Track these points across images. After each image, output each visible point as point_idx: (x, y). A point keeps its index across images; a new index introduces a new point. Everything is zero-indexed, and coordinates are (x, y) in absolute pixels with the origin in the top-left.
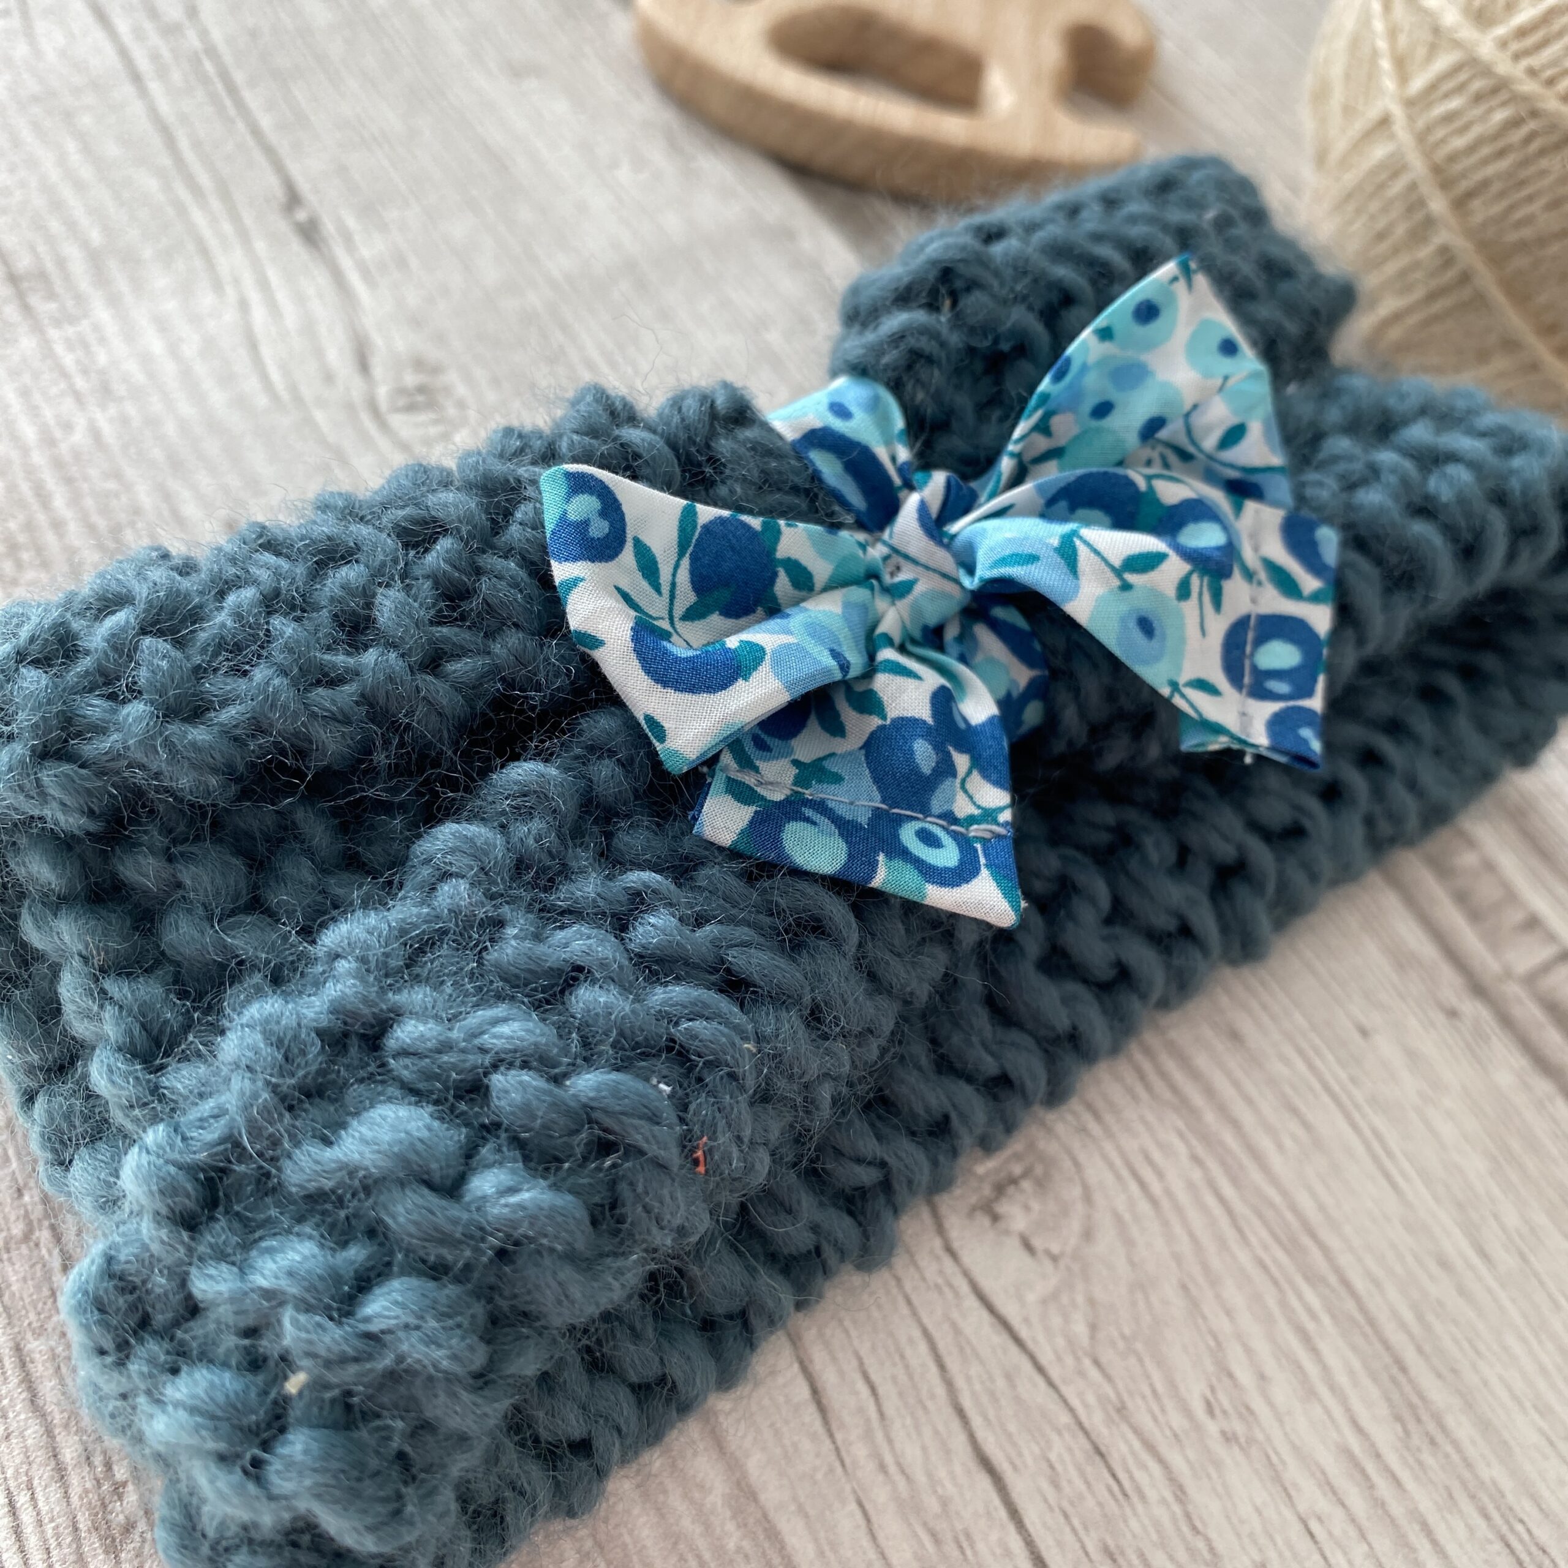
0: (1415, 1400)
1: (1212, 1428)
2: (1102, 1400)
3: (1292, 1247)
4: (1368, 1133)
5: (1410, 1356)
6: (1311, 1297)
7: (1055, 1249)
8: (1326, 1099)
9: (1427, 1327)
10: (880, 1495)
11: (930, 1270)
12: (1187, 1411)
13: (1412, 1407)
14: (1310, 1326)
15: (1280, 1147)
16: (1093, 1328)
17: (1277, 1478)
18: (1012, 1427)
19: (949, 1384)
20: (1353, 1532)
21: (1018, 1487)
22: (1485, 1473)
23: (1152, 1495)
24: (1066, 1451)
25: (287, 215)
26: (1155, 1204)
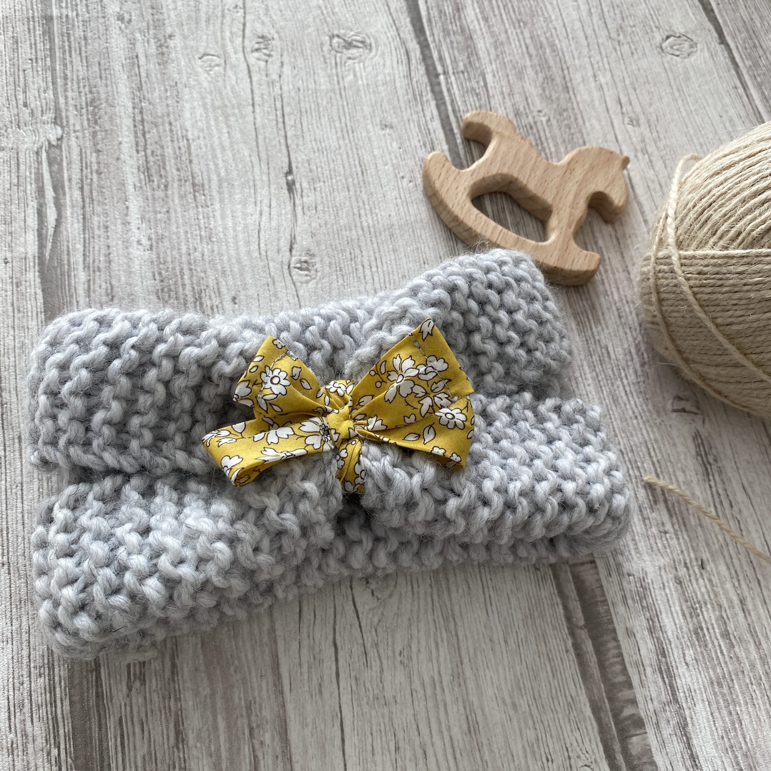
0: (461, 673)
1: (399, 658)
2: (373, 641)
3: (446, 620)
4: (487, 596)
5: (466, 661)
6: (444, 635)
7: (379, 597)
8: (479, 581)
9: (476, 655)
10: (305, 643)
11: (344, 590)
12: (394, 652)
13: (459, 674)
14: (440, 643)
15: (458, 591)
16: (379, 621)
17: (410, 678)
18: (346, 638)
19: (335, 622)
20: (424, 698)
21: (341, 654)
22: (471, 698)
23: (374, 669)
24: (357, 650)
25: (286, 177)
26: (413, 594)
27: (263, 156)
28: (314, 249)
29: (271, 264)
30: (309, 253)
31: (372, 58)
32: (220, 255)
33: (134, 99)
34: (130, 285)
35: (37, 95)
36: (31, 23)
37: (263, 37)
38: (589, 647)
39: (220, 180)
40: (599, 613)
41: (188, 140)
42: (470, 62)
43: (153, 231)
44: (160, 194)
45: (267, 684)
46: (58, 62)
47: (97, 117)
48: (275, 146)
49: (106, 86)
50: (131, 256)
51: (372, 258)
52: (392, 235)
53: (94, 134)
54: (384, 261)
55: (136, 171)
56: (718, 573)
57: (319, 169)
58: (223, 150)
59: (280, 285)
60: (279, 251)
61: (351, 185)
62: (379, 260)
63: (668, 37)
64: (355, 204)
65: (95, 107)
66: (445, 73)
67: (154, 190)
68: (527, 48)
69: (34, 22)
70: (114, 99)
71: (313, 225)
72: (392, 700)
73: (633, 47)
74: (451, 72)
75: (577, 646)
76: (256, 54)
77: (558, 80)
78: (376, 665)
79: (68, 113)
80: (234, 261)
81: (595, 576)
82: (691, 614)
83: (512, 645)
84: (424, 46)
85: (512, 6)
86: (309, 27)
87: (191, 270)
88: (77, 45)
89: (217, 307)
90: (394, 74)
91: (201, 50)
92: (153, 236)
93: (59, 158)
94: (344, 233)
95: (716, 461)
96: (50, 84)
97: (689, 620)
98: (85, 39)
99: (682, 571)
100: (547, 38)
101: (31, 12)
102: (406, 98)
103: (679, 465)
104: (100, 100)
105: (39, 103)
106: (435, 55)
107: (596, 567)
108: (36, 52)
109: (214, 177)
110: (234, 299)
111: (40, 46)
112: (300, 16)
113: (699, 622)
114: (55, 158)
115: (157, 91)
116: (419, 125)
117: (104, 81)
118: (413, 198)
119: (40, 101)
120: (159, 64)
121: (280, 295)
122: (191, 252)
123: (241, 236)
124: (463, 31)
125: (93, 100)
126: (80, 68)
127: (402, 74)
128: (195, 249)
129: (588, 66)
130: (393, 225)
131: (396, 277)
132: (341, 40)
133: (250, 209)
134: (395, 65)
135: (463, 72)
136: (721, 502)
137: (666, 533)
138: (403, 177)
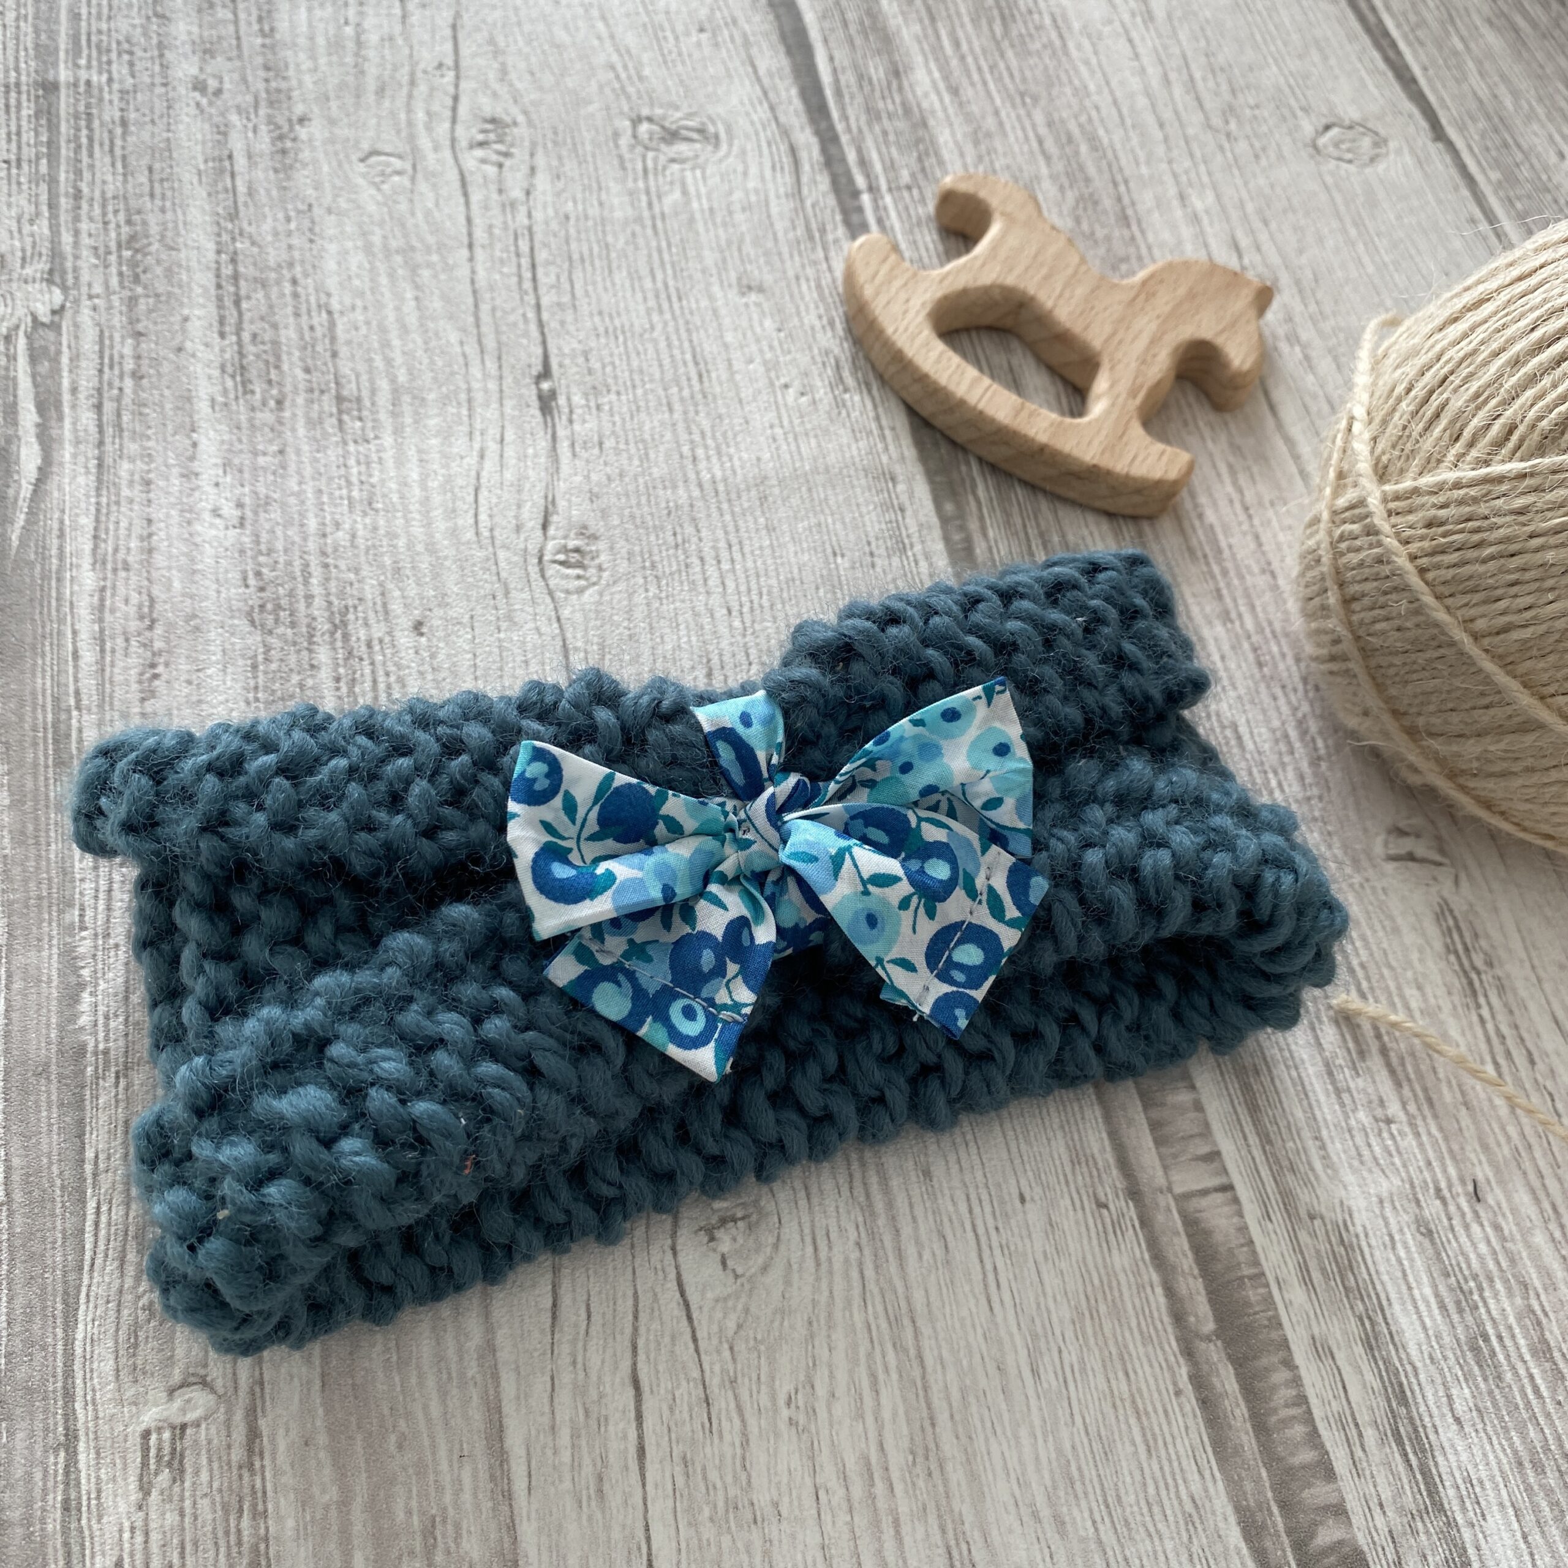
0: (932, 1446)
1: (785, 1413)
2: (723, 1371)
3: (894, 1322)
4: (989, 1267)
5: (943, 1418)
6: (891, 1358)
7: (739, 1271)
8: (970, 1235)
9: (965, 1404)
10: (566, 1378)
11: (656, 1258)
12: (773, 1398)
13: (927, 1449)
14: (881, 1376)
15: (920, 1256)
16: (740, 1326)
17: (812, 1458)
18: (661, 1368)
19: (636, 1329)
20: (845, 1506)
21: (650, 1404)
22: (956, 1505)
23: (727, 1437)
24: (687, 1392)
25: (537, 383)
26: (818, 1264)
27: (490, 343)
28: (596, 525)
29: (502, 555)
30: (583, 531)
31: (721, 161)
32: (392, 536)
33: (219, 235)
34: (192, 597)
35: (15, 229)
36: (13, 95)
37: (493, 121)
38: (1227, 1381)
39: (396, 392)
40: (1247, 1304)
41: (330, 313)
42: (923, 170)
43: (247, 490)
44: (266, 416)
45: (475, 1477)
46: (63, 168)
47: (139, 270)
48: (515, 324)
49: (163, 210)
50: (198, 540)
51: (722, 544)
52: (763, 499)
53: (132, 301)
54: (747, 549)
55: (216, 373)
56: (1514, 1211)
57: (609, 369)
58: (404, 329)
59: (520, 596)
60: (518, 528)
61: (675, 399)
62: (736, 548)
63: (1327, 128)
64: (684, 437)
65: (137, 251)
66: (872, 189)
67: (253, 409)
68: (1040, 142)
69: (19, 93)
70: (178, 234)
71: (594, 477)
72: (769, 1510)
73: (1257, 145)
74: (884, 186)
75: (1199, 1381)
76: (479, 153)
77: (1107, 203)
78: (731, 1429)
79: (79, 263)
80: (420, 548)
81: (1235, 1220)
82: (1458, 1303)
83: (1050, 1379)
84: (828, 139)
85: (1008, 68)
86: (590, 102)
87: (326, 566)
88: (106, 135)
89: (381, 641)
90: (766, 192)
91: (366, 146)
92: (247, 500)
93: (52, 348)
94: (661, 492)
95: (1490, 964)
96: (44, 209)
97: (1456, 1317)
98: (124, 123)
99: (1432, 1208)
100: (1080, 126)
101: (13, 74)
102: (791, 235)
103: (1409, 974)
104: (147, 237)
105: (17, 244)
106: (851, 156)
107: (1236, 1201)
108: (19, 148)
109: (384, 384)
110: (418, 627)
111: (28, 136)
112: (570, 82)
113: (1480, 1324)
114: (45, 349)
115: (269, 220)
116: (819, 287)
117: (158, 202)
118: (809, 426)
119: (21, 239)
120: (276, 171)
121: (519, 617)
122: (328, 530)
123: (437, 499)
124: (907, 111)
125: (133, 238)
126: (109, 178)
127: (782, 190)
128: (337, 525)
129: (1168, 179)
130: (766, 478)
131: (773, 582)
132: (655, 128)
133: (459, 445)
134: (768, 173)
135: (909, 188)
136: (1508, 1054)
137: (1389, 1121)
138: (786, 386)
